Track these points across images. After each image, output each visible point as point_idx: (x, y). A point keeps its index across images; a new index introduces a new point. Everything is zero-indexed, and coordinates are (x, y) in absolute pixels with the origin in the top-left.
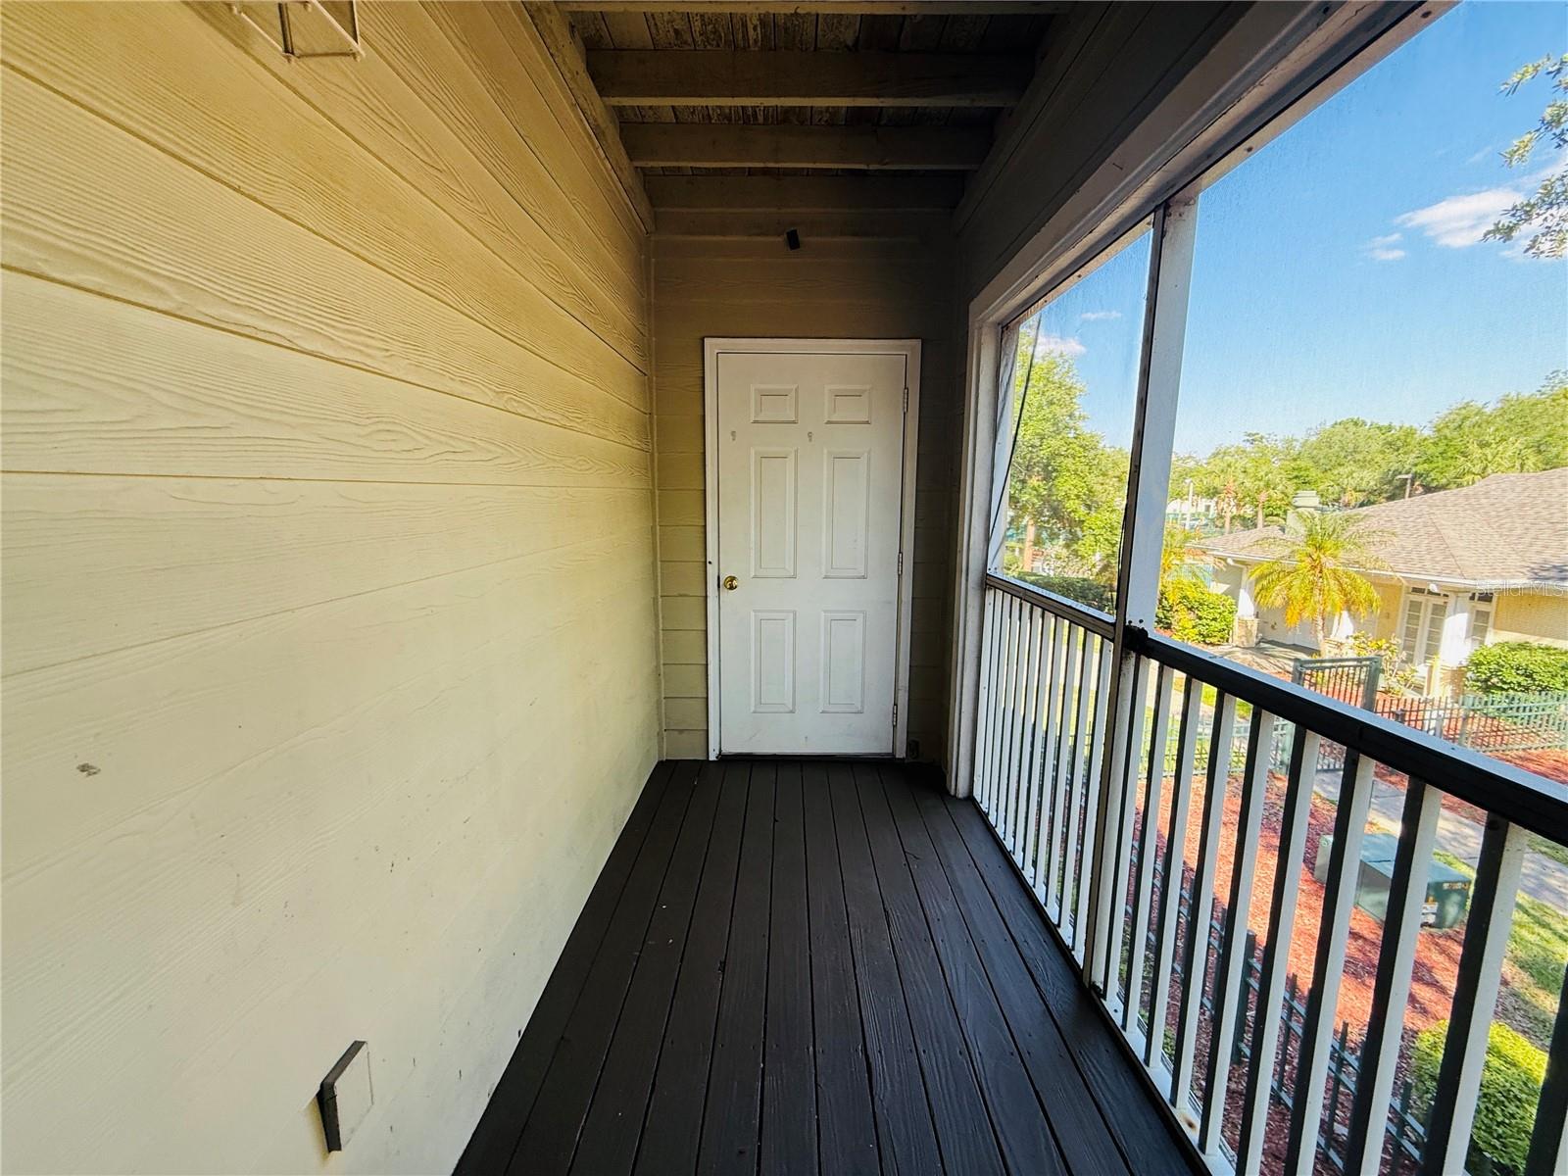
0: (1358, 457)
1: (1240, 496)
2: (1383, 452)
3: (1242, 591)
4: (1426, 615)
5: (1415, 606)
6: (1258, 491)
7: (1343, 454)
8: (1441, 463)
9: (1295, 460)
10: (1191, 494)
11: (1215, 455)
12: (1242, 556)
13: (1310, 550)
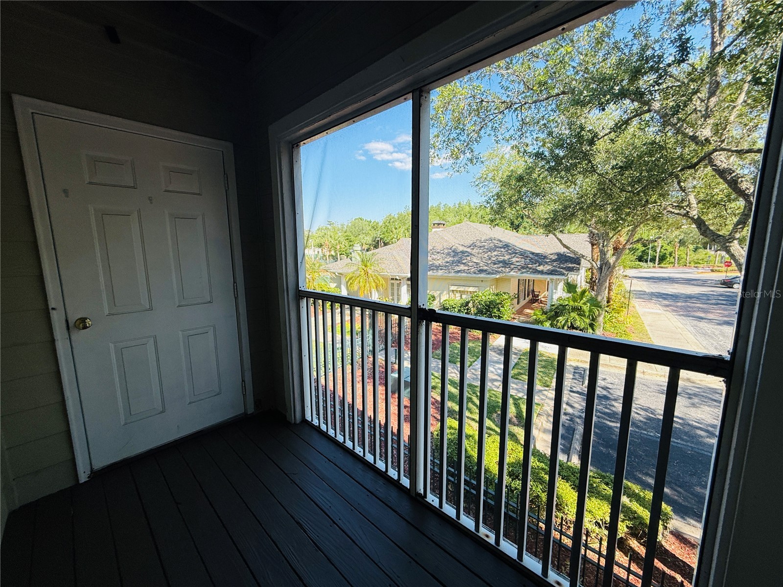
0: (364, 232)
1: (330, 247)
2: (371, 230)
3: (342, 285)
4: (396, 287)
5: (393, 284)
6: (336, 245)
7: (359, 230)
8: (387, 235)
9: (345, 232)
10: (313, 246)
11: (318, 229)
12: (340, 271)
13: (364, 267)
